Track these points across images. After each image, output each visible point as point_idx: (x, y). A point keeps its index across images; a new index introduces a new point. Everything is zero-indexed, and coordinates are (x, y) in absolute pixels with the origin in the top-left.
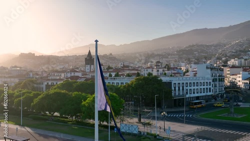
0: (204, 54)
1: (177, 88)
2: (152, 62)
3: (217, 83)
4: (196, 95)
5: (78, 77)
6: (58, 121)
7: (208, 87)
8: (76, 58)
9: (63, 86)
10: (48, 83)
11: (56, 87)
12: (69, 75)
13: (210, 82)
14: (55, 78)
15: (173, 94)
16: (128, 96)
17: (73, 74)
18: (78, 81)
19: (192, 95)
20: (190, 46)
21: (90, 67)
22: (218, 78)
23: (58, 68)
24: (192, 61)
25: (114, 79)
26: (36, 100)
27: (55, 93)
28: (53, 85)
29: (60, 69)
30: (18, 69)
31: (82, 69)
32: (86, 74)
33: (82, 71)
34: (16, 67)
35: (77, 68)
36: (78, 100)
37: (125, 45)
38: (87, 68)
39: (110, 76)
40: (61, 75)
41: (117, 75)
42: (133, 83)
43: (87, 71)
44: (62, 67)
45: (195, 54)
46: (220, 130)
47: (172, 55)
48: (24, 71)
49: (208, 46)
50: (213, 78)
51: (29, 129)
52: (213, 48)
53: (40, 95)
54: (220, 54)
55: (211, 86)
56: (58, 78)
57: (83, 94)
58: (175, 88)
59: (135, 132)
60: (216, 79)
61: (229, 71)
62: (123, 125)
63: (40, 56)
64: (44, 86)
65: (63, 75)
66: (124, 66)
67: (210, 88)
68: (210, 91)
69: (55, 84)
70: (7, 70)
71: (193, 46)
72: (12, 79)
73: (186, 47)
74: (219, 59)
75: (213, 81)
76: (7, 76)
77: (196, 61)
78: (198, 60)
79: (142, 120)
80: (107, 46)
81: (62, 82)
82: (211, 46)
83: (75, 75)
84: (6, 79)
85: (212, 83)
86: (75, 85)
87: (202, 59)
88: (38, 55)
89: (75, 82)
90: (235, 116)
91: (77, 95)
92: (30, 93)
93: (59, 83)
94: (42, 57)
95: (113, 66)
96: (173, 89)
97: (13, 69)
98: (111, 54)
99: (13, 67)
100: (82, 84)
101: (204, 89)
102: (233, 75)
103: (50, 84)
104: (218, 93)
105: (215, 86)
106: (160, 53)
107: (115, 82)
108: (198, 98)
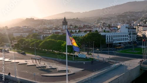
0: (134, 18)
1: (109, 38)
2: (101, 23)
3: (132, 35)
4: (119, 42)
5: (59, 33)
6: (51, 53)
7: (126, 38)
8: (58, 21)
9: (52, 37)
10: (44, 36)
11: (48, 37)
12: (54, 31)
13: (127, 35)
14: (47, 32)
15: (106, 41)
16: (84, 42)
17: (56, 31)
18: (59, 34)
19: (117, 42)
20: (125, 13)
21: (65, 26)
22: (132, 33)
23: (48, 27)
24: (125, 22)
25: (77, 33)
26: (41, 44)
27: (50, 41)
28: (46, 37)
29: (49, 27)
30: (27, 27)
31: (61, 28)
32: (63, 31)
33: (61, 29)
34: (25, 26)
35: (58, 27)
36: (60, 44)
37: (86, 12)
38: (63, 27)
39: (76, 32)
40: (50, 31)
41: (79, 32)
42: (86, 36)
43: (63, 28)
44: (50, 26)
45: (128, 18)
46: (123, 57)
47: (114, 18)
48: (30, 29)
49: (136, 13)
50: (129, 33)
51: (39, 56)
52: (139, 13)
53: (42, 41)
54: (143, 18)
55: (128, 37)
56: (48, 33)
57: (62, 41)
58: (107, 38)
59: (84, 57)
60: (131, 33)
61: (142, 28)
62: (79, 54)
63: (37, 20)
64: (42, 37)
65: (51, 31)
66: (84, 26)
67: (127, 38)
68: (127, 40)
69: (47, 36)
70: (21, 29)
71: (127, 12)
72: (25, 33)
73: (123, 13)
74: (142, 20)
75: (129, 34)
76: (22, 31)
77: (128, 22)
78: (129, 21)
79: (89, 53)
80: (75, 13)
81: (51, 35)
82: (138, 12)
83: (58, 31)
84: (21, 33)
85: (128, 36)
86: (58, 37)
87: (131, 21)
88: (36, 19)
89: (58, 35)
90: (134, 52)
91: (59, 41)
92: (37, 40)
93: (49, 36)
94: (38, 21)
95: (78, 25)
96: (106, 39)
97: (24, 28)
98: (77, 18)
99: (24, 27)
100: (61, 36)
101: (124, 39)
102: (144, 31)
103: (45, 36)
104: (132, 40)
105: (130, 37)
106: (107, 17)
107: (78, 35)
108: (120, 43)
